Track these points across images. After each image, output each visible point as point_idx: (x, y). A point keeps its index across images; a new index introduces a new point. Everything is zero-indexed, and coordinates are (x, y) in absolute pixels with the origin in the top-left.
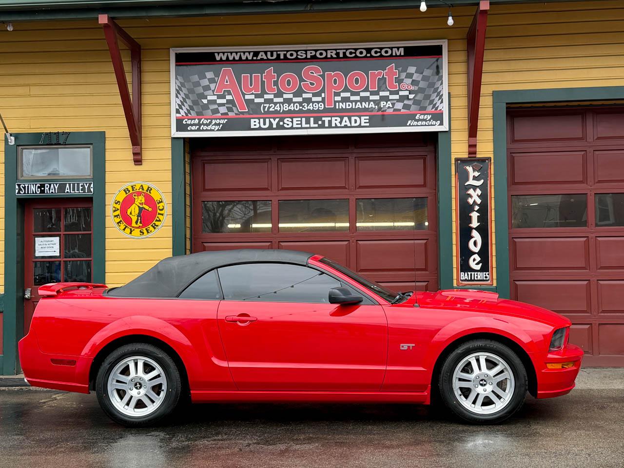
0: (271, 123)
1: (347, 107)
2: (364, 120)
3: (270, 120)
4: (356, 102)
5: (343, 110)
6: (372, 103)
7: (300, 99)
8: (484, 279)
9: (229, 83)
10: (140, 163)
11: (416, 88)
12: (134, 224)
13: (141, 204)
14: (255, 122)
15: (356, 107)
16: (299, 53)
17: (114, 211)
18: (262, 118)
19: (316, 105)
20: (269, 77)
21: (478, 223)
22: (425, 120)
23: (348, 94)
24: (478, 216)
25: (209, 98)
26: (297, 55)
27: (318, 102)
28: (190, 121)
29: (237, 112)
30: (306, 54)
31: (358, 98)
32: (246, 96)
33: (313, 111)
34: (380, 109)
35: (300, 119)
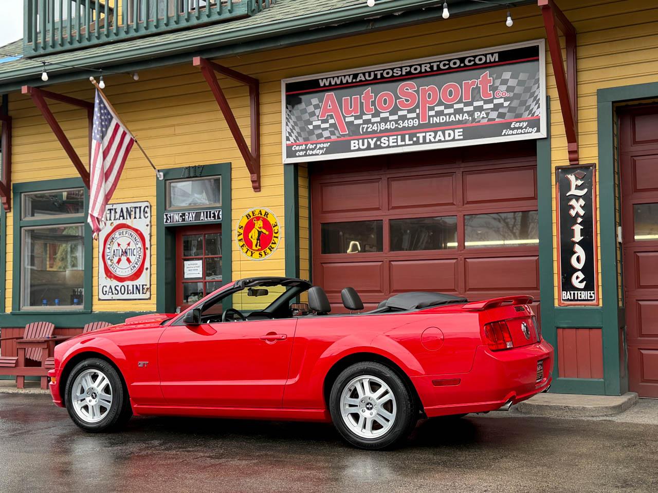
0: (369, 144)
1: (441, 121)
2: (458, 133)
3: (368, 141)
4: (450, 115)
5: (437, 125)
6: (466, 114)
7: (396, 117)
8: (589, 298)
9: (331, 107)
10: (259, 190)
11: (512, 94)
12: (254, 247)
13: (260, 228)
14: (354, 143)
15: (450, 120)
16: (395, 71)
17: (239, 235)
18: (360, 139)
19: (411, 122)
20: (367, 98)
21: (581, 236)
22: (521, 128)
23: (441, 108)
24: (581, 229)
25: (315, 123)
26: (393, 73)
27: (413, 119)
28: (298, 147)
29: (339, 135)
30: (401, 71)
31: (451, 111)
32: (346, 118)
33: (408, 128)
34: (474, 120)
35: (395, 137)
